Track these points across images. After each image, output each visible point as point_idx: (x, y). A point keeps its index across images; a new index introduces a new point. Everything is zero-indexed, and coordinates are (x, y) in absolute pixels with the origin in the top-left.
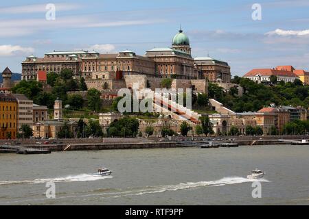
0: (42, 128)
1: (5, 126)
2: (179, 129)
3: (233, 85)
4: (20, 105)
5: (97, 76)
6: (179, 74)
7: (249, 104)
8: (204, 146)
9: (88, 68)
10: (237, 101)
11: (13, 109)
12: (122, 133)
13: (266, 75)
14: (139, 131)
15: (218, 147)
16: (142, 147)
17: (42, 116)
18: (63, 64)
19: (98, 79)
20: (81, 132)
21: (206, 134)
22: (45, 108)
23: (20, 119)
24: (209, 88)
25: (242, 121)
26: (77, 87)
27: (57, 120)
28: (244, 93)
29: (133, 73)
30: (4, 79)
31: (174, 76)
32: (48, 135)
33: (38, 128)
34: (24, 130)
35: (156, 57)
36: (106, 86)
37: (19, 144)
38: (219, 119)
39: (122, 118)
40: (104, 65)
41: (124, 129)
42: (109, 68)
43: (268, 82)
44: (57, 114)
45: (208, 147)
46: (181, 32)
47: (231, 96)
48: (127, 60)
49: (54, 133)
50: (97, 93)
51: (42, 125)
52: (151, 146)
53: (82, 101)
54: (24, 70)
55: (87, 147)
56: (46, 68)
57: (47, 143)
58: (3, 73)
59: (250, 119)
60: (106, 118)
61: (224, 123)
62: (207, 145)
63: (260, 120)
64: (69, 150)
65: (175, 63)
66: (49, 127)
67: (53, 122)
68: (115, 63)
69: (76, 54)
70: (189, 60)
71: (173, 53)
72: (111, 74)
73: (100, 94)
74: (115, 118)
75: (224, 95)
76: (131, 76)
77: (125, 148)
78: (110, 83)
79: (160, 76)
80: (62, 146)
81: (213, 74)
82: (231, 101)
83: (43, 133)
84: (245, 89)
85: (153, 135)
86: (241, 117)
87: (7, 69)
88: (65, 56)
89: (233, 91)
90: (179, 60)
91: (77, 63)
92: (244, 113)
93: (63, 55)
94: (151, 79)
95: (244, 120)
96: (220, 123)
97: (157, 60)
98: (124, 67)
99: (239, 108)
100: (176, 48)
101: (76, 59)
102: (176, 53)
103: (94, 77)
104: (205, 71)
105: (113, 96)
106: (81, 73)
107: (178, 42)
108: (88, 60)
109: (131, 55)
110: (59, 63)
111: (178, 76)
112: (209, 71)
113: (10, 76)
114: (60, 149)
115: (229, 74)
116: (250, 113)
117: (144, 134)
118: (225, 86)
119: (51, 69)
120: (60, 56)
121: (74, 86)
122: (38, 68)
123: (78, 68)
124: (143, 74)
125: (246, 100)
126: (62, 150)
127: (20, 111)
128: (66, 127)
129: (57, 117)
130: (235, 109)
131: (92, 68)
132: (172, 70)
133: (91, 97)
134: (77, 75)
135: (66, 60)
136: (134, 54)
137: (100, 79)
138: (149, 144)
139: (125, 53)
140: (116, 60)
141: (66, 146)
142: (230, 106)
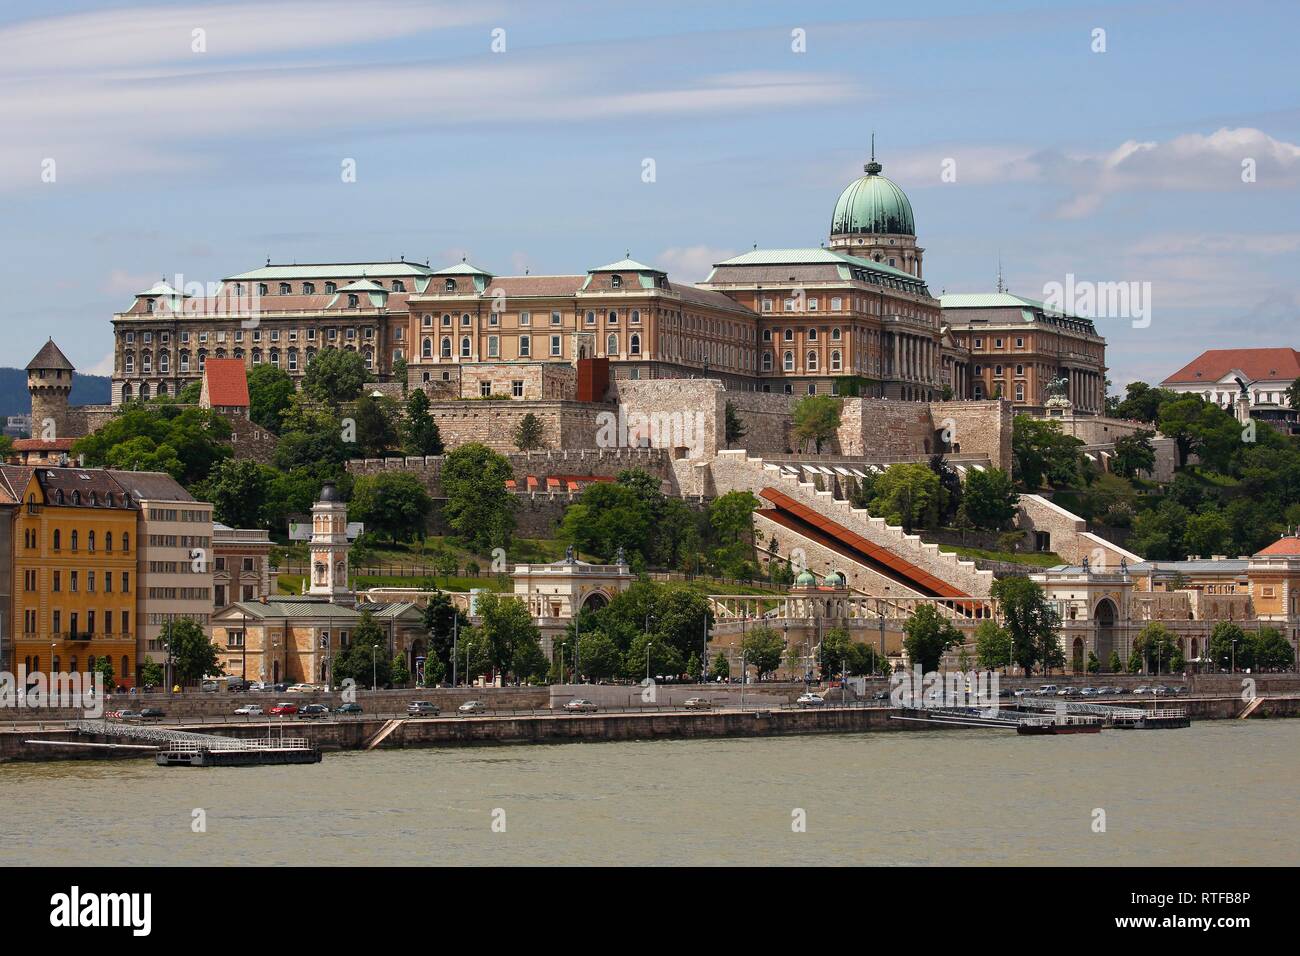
0: (256, 637)
1: (82, 627)
2: (899, 639)
3: (1128, 428)
4: (153, 528)
5: (485, 386)
6: (872, 373)
7: (1211, 518)
8: (1030, 722)
9: (436, 344)
10: (1153, 503)
11: (117, 543)
12: (633, 662)
13: (1273, 377)
14: (711, 649)
15: (1095, 727)
16: (735, 728)
17: (247, 579)
18: (314, 325)
19: (489, 398)
20: (444, 656)
21: (1026, 664)
22: (260, 538)
23: (156, 593)
24: (1016, 442)
25: (1186, 602)
26: (393, 439)
27: (321, 600)
28: (1181, 467)
29: (657, 369)
30: (35, 400)
31: (850, 387)
32: (286, 670)
33: (237, 635)
34: (176, 647)
35: (759, 293)
36: (530, 433)
37: (156, 716)
38: (1083, 595)
39: (625, 586)
40: (515, 333)
41: (642, 640)
42: (541, 347)
43: (1281, 414)
44: (321, 568)
45: (1053, 730)
46: (874, 170)
47: (1123, 482)
48: (628, 306)
49: (309, 664)
50: (490, 465)
51: (256, 621)
52: (775, 726)
53: (423, 505)
54: (124, 356)
55: (481, 731)
56: (230, 346)
57: (287, 711)
58: (30, 371)
59: (1222, 592)
60: (547, 589)
61: (1105, 612)
62: (1042, 720)
63: (1268, 597)
64: (395, 743)
65: (851, 323)
66: (288, 632)
67: (308, 610)
68: (569, 320)
69: (376, 280)
70: (917, 306)
71: (845, 274)
72: (553, 373)
73: (504, 469)
74: (590, 589)
75: (1090, 478)
76: (647, 385)
77: (655, 736)
78: (552, 419)
79: (785, 385)
80: (360, 725)
81: (1029, 374)
82: (1123, 506)
83: (260, 660)
84: (1183, 448)
85: (782, 672)
86: (1179, 581)
87: (49, 349)
88: (320, 287)
89: (1132, 457)
90: (872, 309)
91: (384, 322)
92: (1192, 565)
93: (309, 284)
94: (742, 398)
95: (1193, 596)
96: (1083, 614)
97: (768, 309)
98: (614, 343)
99: (1164, 537)
100: (850, 251)
101: (377, 301)
102: (857, 272)
103: (471, 391)
104: (988, 361)
105: (564, 480)
106: (404, 367)
107: (861, 222)
108: (437, 309)
109: (648, 282)
110: (293, 323)
111: (868, 382)
112: (1008, 361)
113: (65, 382)
114: (355, 739)
115: (1098, 374)
116: (1217, 563)
117: (736, 665)
118: (1090, 435)
119: (256, 351)
120: (297, 288)
121: (378, 435)
122: (194, 345)
123: (387, 346)
124: (706, 373)
125: (1191, 501)
126: (360, 744)
127: (154, 554)
128: (373, 630)
129: (322, 585)
130: (1145, 543)
131: (456, 343)
132: (838, 357)
133: (463, 485)
134: (384, 378)
135: (331, 305)
136: (660, 279)
137: (501, 399)
138: (767, 717)
139: (616, 275)
140: (576, 306)
141: (379, 725)
142: (1117, 530)
